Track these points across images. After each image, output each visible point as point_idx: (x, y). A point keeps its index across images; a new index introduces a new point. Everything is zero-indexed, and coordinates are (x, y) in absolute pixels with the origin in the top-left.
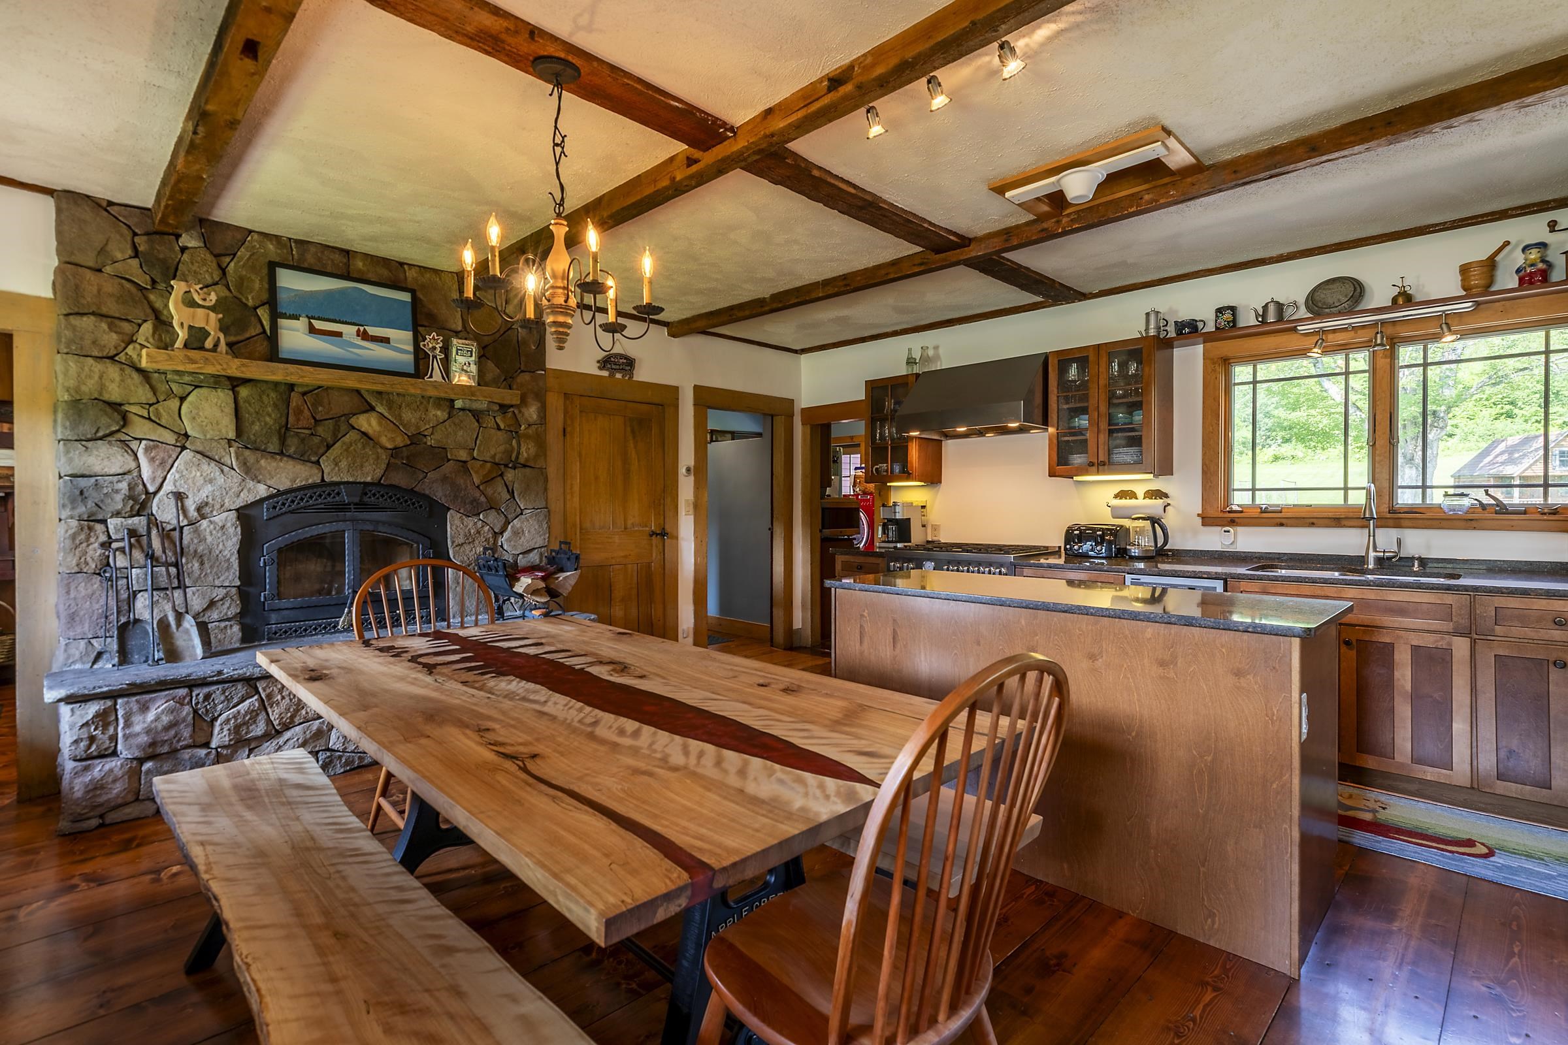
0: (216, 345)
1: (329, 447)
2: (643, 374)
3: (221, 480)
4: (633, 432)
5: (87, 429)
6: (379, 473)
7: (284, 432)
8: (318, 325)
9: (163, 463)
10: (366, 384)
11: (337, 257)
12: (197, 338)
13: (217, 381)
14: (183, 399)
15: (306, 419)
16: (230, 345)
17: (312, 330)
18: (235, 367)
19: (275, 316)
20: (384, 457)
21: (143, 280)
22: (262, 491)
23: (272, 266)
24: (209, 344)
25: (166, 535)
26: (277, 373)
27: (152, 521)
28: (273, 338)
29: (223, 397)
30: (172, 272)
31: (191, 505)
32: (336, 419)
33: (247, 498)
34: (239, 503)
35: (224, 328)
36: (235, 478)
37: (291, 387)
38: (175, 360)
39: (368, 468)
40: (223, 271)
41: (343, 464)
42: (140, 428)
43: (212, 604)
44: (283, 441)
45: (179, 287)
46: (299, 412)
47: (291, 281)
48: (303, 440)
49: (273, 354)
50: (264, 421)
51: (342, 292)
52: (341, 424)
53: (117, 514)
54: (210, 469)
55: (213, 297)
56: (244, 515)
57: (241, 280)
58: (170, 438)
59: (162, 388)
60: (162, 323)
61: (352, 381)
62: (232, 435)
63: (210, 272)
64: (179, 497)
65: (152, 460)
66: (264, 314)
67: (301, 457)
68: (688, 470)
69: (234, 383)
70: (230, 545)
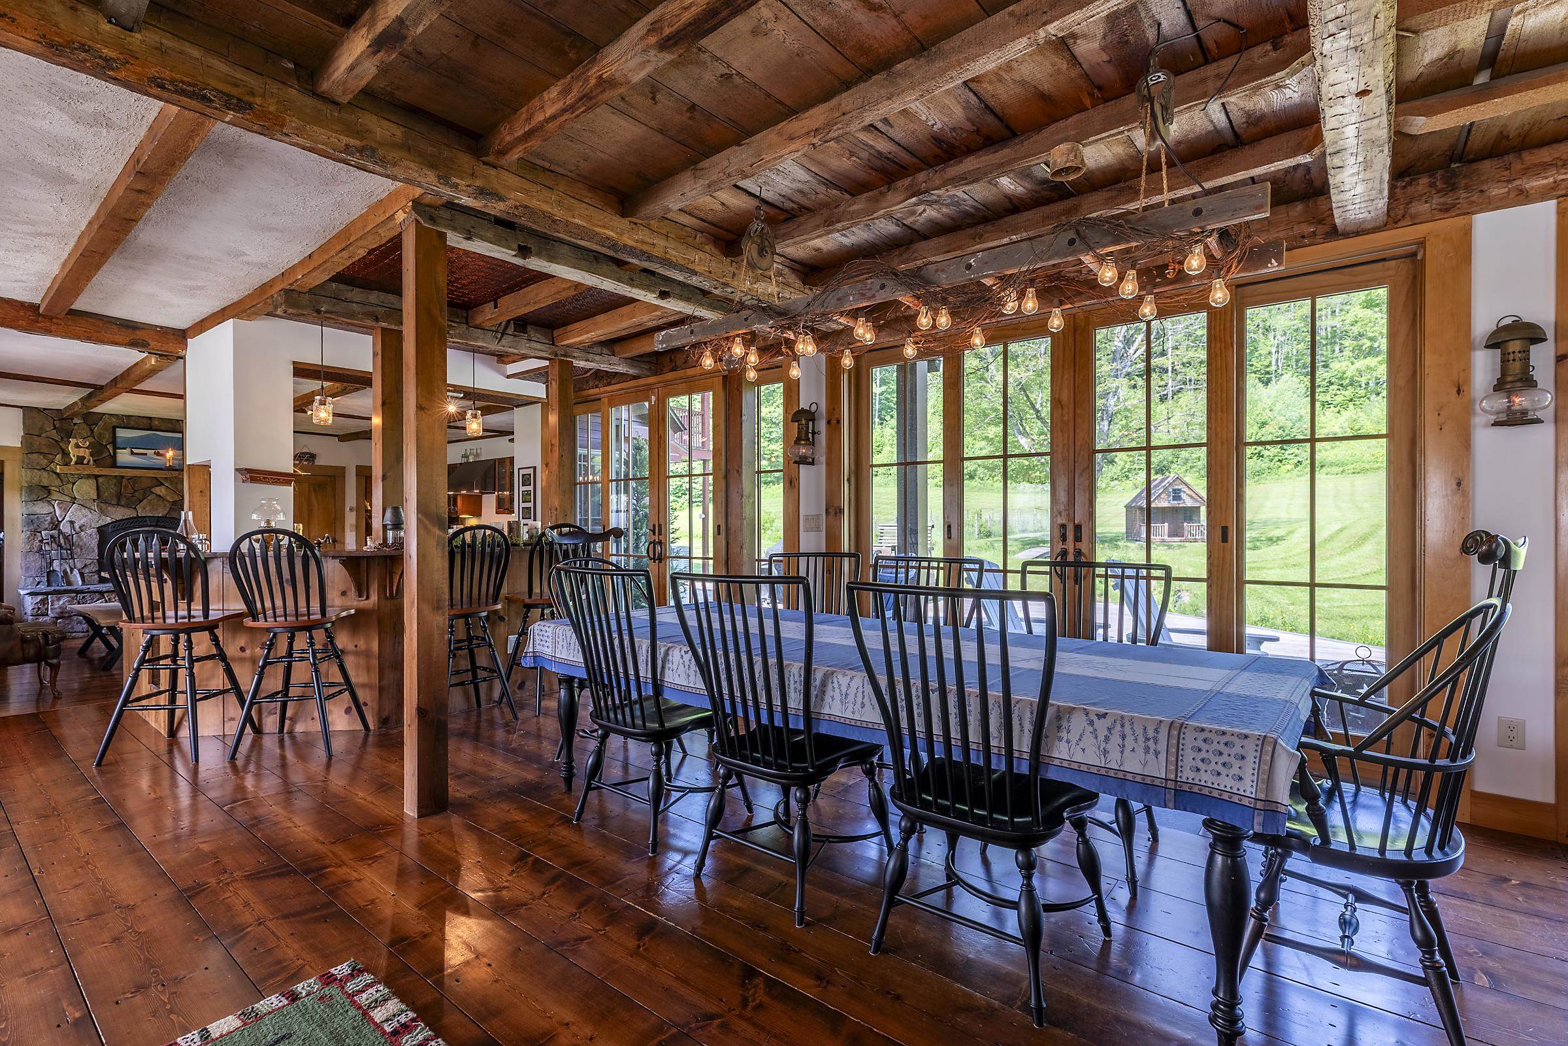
0: (89, 461)
1: (141, 501)
2: (319, 462)
3: (90, 516)
4: (315, 490)
5: (34, 497)
6: (166, 512)
7: (119, 496)
8: (135, 451)
9: (65, 509)
10: (159, 475)
11: (145, 421)
12: (80, 460)
13: (89, 477)
14: (74, 484)
15: (130, 490)
16: (94, 461)
17: (132, 453)
18: (97, 471)
19: (115, 448)
20: (168, 505)
21: (58, 438)
22: (109, 520)
23: (114, 428)
24: (85, 462)
25: (66, 538)
26: (117, 472)
27: (60, 532)
28: (114, 457)
29: (92, 482)
30: (69, 434)
31: (77, 526)
32: (145, 490)
33: (102, 523)
34: (98, 525)
35: (92, 455)
36: (96, 515)
37: (123, 477)
38: (72, 469)
39: (160, 510)
40: (92, 431)
41: (148, 509)
42: (55, 496)
43: (86, 566)
44: (119, 500)
45: (73, 441)
46: (126, 487)
47: (122, 433)
48: (128, 499)
49: (114, 464)
50: (110, 490)
51: (148, 436)
52: (147, 491)
53: (46, 529)
54: (85, 511)
55: (88, 443)
56: (101, 530)
57: (100, 435)
58: (68, 499)
59: (65, 480)
60: (66, 454)
61: (151, 474)
62: (95, 497)
63: (86, 432)
64: (72, 523)
65: (60, 508)
66: (110, 447)
67: (128, 506)
68: (351, 509)
69: (96, 477)
70: (94, 543)
